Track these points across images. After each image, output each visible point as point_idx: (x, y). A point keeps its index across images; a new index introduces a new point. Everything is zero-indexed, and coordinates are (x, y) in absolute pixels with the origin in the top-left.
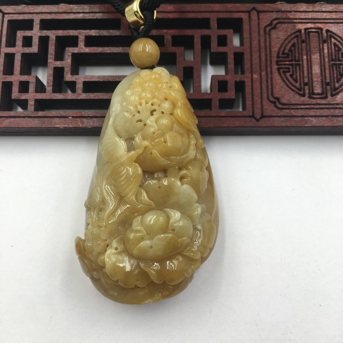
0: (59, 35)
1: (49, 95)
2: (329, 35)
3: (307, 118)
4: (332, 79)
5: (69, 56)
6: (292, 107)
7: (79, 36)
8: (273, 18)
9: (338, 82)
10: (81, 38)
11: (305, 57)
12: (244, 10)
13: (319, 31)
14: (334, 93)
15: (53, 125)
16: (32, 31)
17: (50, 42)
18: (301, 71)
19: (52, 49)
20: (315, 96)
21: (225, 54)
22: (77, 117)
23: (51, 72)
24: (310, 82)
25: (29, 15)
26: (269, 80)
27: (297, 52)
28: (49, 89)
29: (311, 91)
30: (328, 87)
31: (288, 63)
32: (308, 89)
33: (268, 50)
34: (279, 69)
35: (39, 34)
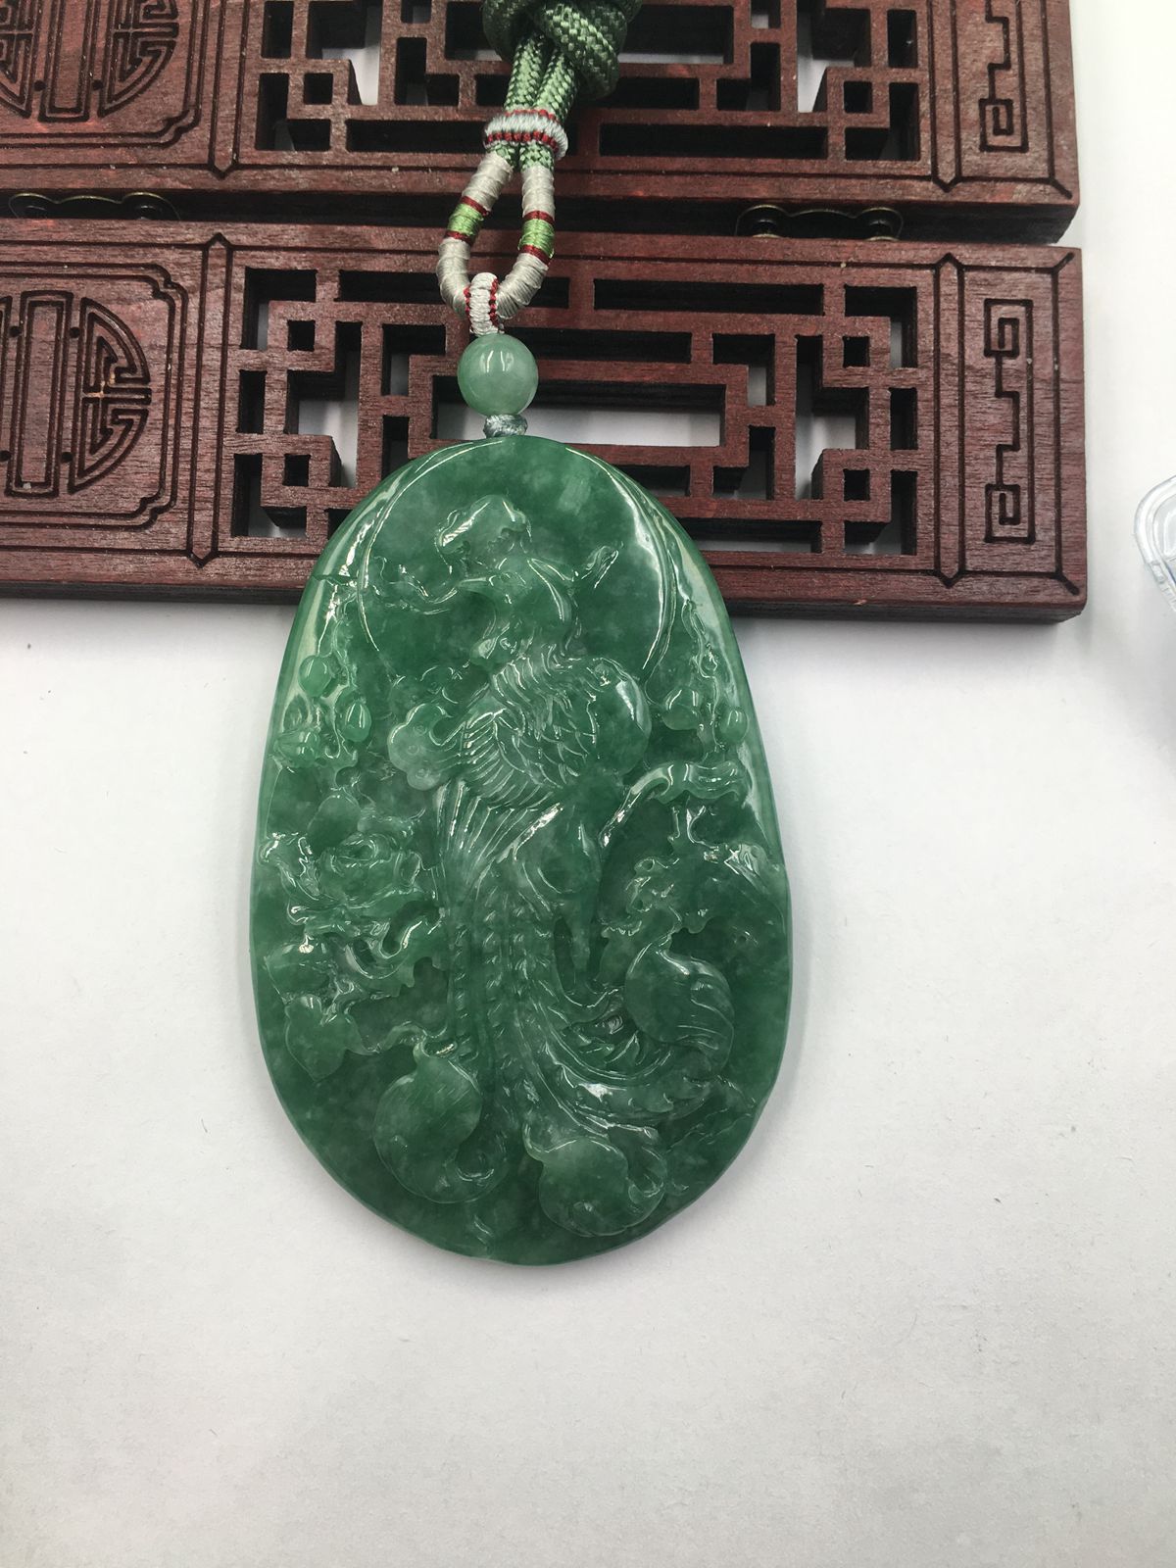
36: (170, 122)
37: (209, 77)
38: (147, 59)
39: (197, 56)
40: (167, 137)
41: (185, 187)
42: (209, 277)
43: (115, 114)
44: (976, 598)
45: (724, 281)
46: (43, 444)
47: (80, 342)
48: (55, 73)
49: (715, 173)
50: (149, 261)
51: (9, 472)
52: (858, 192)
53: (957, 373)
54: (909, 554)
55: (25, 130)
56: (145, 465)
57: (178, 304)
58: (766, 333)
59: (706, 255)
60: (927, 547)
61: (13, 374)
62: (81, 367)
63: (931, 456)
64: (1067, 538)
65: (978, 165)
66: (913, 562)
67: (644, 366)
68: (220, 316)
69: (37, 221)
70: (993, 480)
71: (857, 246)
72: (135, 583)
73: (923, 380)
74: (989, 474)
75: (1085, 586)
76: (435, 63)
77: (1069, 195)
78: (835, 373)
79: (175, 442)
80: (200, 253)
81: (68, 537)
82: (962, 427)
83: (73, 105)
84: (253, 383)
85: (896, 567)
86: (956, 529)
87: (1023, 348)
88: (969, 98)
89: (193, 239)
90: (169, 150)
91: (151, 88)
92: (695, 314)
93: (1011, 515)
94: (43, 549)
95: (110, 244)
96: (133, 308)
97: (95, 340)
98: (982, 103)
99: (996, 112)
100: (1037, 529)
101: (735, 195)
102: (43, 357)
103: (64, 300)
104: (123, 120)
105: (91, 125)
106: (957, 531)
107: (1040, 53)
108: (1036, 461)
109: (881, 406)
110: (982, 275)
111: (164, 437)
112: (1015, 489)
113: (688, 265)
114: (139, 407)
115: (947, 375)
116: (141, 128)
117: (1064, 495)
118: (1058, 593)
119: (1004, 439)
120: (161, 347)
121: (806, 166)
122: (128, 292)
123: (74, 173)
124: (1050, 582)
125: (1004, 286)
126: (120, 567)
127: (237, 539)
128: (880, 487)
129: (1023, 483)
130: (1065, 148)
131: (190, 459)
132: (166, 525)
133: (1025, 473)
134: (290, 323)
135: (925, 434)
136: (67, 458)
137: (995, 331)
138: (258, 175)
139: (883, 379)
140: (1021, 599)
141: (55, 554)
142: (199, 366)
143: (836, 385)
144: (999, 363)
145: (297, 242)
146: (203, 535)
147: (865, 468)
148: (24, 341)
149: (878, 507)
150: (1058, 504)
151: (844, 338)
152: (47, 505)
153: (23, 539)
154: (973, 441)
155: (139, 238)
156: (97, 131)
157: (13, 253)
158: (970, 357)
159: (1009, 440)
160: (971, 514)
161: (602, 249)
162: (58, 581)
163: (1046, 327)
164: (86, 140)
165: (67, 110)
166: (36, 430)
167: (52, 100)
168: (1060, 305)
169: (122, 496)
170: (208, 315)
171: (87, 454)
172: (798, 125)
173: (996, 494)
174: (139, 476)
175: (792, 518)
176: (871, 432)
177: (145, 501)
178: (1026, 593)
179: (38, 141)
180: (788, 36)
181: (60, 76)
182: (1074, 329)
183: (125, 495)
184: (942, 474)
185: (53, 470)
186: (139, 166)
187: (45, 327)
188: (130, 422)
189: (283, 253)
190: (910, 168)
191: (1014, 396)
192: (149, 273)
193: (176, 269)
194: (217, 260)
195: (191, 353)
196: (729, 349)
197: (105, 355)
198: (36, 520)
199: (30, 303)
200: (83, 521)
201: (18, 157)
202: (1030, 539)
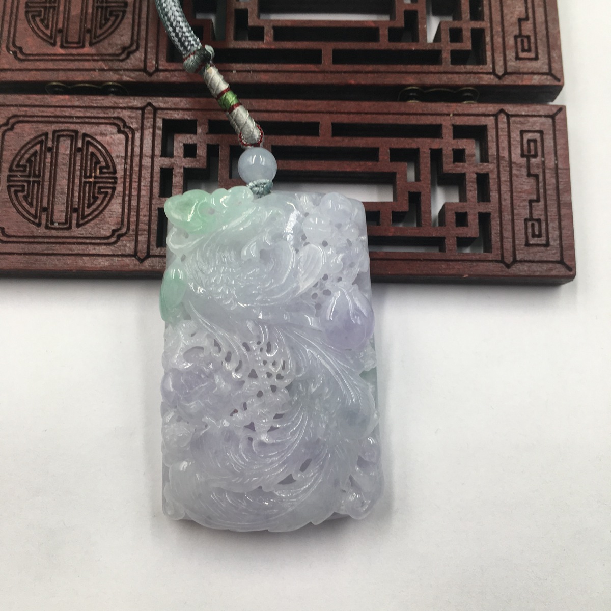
36: (124, 49)
37: (143, 27)
38: (113, 19)
39: (137, 17)
40: (123, 56)
41: (131, 80)
42: (145, 123)
43: (98, 45)
44: (521, 274)
45: (394, 122)
46: (64, 204)
47: (82, 155)
48: (68, 25)
49: (388, 72)
50: (115, 115)
51: (47, 217)
52: (457, 80)
53: (508, 165)
54: (489, 252)
55: (53, 52)
56: (113, 213)
57: (130, 136)
58: (415, 147)
59: (385, 111)
60: (498, 249)
61: (49, 170)
62: (83, 166)
63: (497, 205)
64: (565, 244)
65: (515, 67)
66: (490, 256)
67: (357, 163)
68: (150, 142)
69: (61, 97)
70: (528, 216)
71: (457, 106)
72: (108, 271)
73: (492, 168)
74: (525, 213)
75: (575, 267)
76: (252, 21)
77: (559, 80)
78: (449, 166)
79: (129, 202)
80: (140, 112)
81: (77, 249)
82: (511, 191)
83: (76, 40)
84: (166, 174)
85: (482, 259)
86: (510, 240)
87: (539, 153)
88: (509, 35)
89: (137, 105)
90: (124, 63)
91: (116, 32)
92: (381, 139)
93: (537, 233)
94: (64, 255)
95: (97, 107)
96: (108, 138)
97: (89, 153)
98: (516, 37)
99: (522, 42)
100: (551, 240)
101: (398, 82)
102: (64, 162)
103: (74, 134)
104: (101, 47)
105: (87, 50)
106: (511, 241)
107: (543, 14)
108: (548, 207)
109: (472, 182)
110: (518, 119)
111: (124, 200)
112: (539, 221)
113: (377, 115)
114: (111, 186)
115: (503, 167)
116: (110, 51)
117: (563, 223)
118: (562, 271)
119: (532, 197)
120: (122, 157)
121: (432, 68)
122: (105, 130)
123: (78, 73)
124: (558, 266)
125: (529, 124)
126: (102, 263)
127: (159, 249)
128: (473, 220)
129: (543, 218)
130: (556, 58)
131: (136, 210)
132: (125, 242)
133: (543, 213)
134: (185, 145)
135: (494, 195)
136: (76, 210)
137: (525, 145)
138: (168, 74)
139: (471, 170)
140: (545, 274)
141: (69, 257)
142: (140, 166)
143: (450, 172)
144: (528, 161)
145: (188, 106)
146: (142, 247)
147: (465, 211)
148: (54, 154)
149: (472, 229)
150: (560, 228)
151: (453, 150)
152: (66, 233)
153: (54, 250)
154: (517, 198)
155: (111, 105)
156: (88, 53)
157: (49, 112)
158: (514, 158)
159: (535, 197)
160: (518, 233)
161: (335, 108)
162: (71, 270)
163: (550, 143)
164: (84, 57)
165: (74, 43)
166: (61, 197)
167: (66, 38)
168: (557, 133)
169: (103, 229)
170: (145, 141)
171: (86, 209)
172: (427, 49)
173: (530, 223)
174: (111, 219)
175: (430, 236)
176: (467, 194)
177: (114, 231)
178: (546, 271)
179: (60, 57)
180: (421, 7)
181: (70, 26)
182: (564, 144)
183: (104, 228)
184: (503, 214)
185: (69, 216)
186: (110, 70)
187: (65, 147)
188: (107, 193)
189: (181, 111)
190: (481, 69)
191: (536, 176)
192: (116, 121)
193: (129, 119)
194: (149, 115)
195: (136, 160)
196: (398, 155)
197: (94, 160)
198: (60, 240)
199: (57, 135)
200: (83, 241)
201: (50, 65)
202: (547, 245)
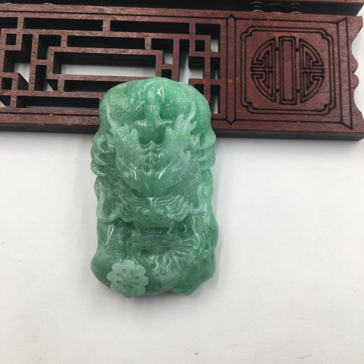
0: (42, 34)
1: (31, 92)
2: (301, 44)
3: (277, 123)
4: (302, 86)
5: (51, 55)
6: (263, 111)
7: (61, 35)
8: (250, 26)
9: (307, 89)
10: (63, 38)
11: (278, 65)
12: (222, 16)
13: (293, 39)
14: (303, 99)
15: (35, 121)
16: (16, 29)
17: (33, 41)
18: (274, 78)
19: (35, 47)
20: (286, 102)
21: (203, 59)
22: (58, 115)
23: (34, 70)
24: (282, 89)
25: (14, 13)
26: (243, 85)
27: (270, 59)
28: (31, 86)
29: (282, 97)
30: (298, 94)
31: (261, 69)
32: (280, 95)
33: (243, 56)
34: (252, 75)
35: (23, 32)
